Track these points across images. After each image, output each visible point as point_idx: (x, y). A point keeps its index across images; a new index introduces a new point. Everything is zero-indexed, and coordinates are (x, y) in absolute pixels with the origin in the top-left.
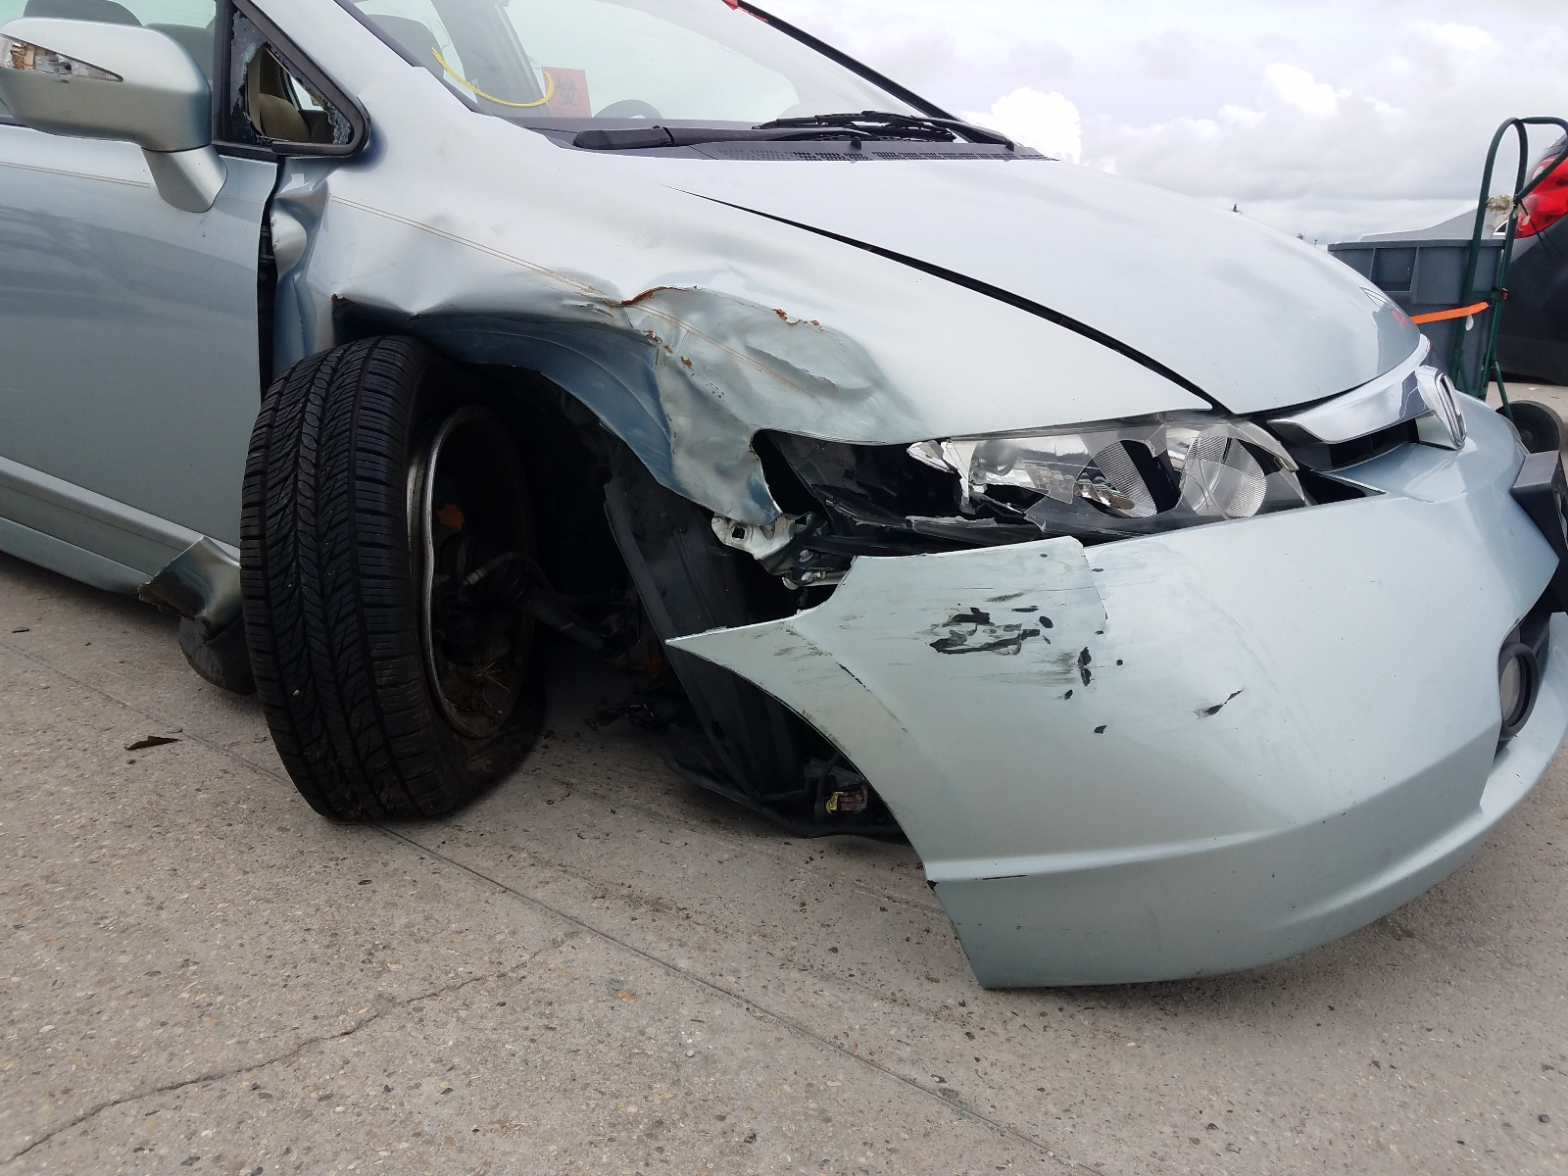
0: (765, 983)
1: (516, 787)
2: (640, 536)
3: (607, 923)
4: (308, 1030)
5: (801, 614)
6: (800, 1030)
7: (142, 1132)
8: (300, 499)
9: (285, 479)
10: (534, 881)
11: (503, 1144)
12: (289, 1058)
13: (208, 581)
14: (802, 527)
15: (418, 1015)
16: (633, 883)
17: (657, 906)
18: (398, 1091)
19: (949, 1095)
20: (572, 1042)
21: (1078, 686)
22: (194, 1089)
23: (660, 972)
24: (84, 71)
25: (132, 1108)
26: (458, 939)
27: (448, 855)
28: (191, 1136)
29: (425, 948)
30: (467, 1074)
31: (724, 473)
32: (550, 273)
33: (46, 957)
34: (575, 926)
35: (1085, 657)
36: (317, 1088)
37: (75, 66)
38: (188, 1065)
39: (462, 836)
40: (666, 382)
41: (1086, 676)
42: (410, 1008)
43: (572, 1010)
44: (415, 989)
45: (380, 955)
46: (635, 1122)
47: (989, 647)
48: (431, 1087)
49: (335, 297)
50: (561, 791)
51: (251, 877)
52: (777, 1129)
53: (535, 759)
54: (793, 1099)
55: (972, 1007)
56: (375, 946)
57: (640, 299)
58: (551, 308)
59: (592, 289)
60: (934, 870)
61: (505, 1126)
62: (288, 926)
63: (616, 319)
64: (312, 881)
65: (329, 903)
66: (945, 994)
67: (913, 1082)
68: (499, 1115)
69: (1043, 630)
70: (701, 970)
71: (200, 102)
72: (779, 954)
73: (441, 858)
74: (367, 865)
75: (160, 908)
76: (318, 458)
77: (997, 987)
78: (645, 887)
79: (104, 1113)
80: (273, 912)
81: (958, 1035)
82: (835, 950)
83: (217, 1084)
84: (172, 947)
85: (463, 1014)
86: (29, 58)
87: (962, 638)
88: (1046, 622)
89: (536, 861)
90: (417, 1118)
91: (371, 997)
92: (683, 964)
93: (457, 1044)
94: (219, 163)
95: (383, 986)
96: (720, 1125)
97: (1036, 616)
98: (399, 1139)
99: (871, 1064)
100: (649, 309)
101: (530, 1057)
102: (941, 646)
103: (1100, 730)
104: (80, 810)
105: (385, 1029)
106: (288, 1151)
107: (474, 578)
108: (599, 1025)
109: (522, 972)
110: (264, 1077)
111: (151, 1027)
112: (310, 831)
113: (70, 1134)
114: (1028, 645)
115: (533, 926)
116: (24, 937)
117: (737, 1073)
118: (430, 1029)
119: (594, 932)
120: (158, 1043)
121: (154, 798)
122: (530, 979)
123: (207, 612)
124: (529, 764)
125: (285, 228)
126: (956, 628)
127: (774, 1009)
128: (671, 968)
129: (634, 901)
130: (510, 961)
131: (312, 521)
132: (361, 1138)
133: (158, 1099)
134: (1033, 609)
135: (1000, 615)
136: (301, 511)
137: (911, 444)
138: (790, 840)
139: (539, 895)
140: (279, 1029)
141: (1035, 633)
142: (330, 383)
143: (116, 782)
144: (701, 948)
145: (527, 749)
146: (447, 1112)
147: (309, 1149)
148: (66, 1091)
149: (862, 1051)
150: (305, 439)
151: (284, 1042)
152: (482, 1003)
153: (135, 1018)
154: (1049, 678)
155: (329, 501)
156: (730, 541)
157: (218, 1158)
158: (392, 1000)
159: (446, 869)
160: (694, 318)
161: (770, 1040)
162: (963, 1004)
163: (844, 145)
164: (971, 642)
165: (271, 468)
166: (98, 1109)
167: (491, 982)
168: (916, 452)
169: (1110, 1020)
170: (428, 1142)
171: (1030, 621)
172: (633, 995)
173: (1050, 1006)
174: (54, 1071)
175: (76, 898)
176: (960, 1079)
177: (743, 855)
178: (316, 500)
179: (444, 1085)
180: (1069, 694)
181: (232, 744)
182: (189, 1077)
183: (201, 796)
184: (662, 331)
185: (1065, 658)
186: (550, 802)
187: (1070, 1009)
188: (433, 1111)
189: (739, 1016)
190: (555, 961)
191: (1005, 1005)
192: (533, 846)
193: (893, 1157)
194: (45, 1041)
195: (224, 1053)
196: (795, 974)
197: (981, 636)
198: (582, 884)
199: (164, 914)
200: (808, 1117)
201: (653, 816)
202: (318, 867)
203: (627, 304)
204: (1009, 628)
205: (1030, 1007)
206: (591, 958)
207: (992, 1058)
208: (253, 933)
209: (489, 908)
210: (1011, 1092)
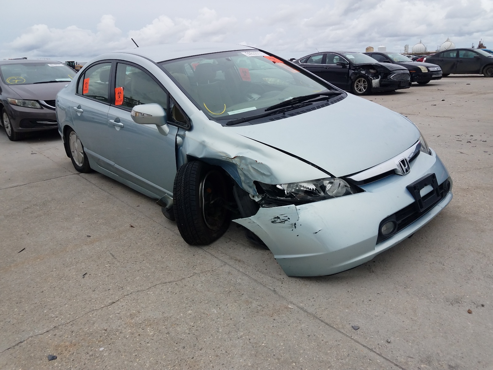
0: (253, 273)
1: (221, 239)
2: (239, 196)
3: (231, 263)
4: (183, 277)
5: (252, 216)
6: (256, 281)
7: (162, 288)
8: (182, 193)
9: (179, 190)
10: (221, 256)
11: (208, 293)
12: (181, 280)
13: (168, 202)
14: (263, 196)
15: (199, 276)
16: (237, 257)
17: (240, 261)
18: (195, 285)
19: (275, 291)
20: (221, 280)
21: (294, 229)
22: (168, 283)
23: (237, 271)
24: (146, 115)
25: (160, 285)
26: (207, 265)
27: (208, 251)
28: (168, 289)
29: (202, 266)
30: (205, 284)
31: (250, 187)
32: (220, 152)
33: (148, 265)
34: (226, 263)
35: (295, 224)
36: (184, 284)
37: (145, 115)
38: (167, 280)
39: (210, 248)
40: (240, 172)
41: (295, 227)
42: (198, 274)
43: (222, 276)
44: (199, 272)
45: (195, 267)
46: (227, 291)
47: (280, 222)
48: (199, 285)
49: (187, 154)
50: (229, 240)
51: (176, 254)
52: (247, 294)
53: (226, 234)
54: (251, 290)
55: (285, 279)
56: (194, 265)
57: (234, 158)
58: (220, 158)
59: (227, 156)
60: (276, 257)
61: (209, 291)
62: (182, 262)
63: (231, 161)
64: (186, 255)
65: (188, 258)
66: (281, 277)
67: (270, 289)
68: (208, 289)
69: (288, 220)
70: (243, 271)
71: (164, 117)
72: (257, 269)
73: (206, 252)
74: (195, 252)
75: (163, 258)
76: (184, 182)
77: (290, 276)
78: (238, 258)
79: (157, 285)
80: (179, 259)
81: (280, 283)
82: (266, 269)
83: (171, 283)
84: (165, 264)
85: (206, 276)
86: (138, 114)
87: (276, 221)
88: (289, 219)
89: (222, 253)
90: (197, 289)
91: (193, 273)
92: (241, 270)
93: (204, 280)
94: (168, 126)
95: (195, 271)
96: (239, 292)
97: (287, 218)
98: (194, 291)
99: (265, 286)
100: (236, 159)
101: (214, 282)
102: (272, 222)
103: (298, 236)
104: (151, 242)
105: (194, 277)
106: (180, 292)
107: (212, 202)
108: (225, 278)
109: (216, 270)
110: (177, 283)
111: (162, 275)
112: (186, 246)
113: (153, 288)
114: (286, 222)
115: (219, 263)
116: (144, 262)
117: (244, 286)
118: (201, 277)
119: (228, 265)
120: (163, 277)
121: (162, 240)
122: (217, 271)
123: (167, 207)
124: (224, 235)
125: (179, 139)
126: (275, 219)
127: (253, 278)
128: (239, 271)
129: (236, 260)
130: (214, 268)
131: (183, 197)
132: (189, 291)
133: (163, 284)
134: (287, 216)
135: (281, 217)
136: (182, 195)
137: (277, 185)
138: (266, 251)
139: (221, 258)
140: (180, 276)
141: (287, 220)
142: (186, 172)
143: (156, 237)
144: (244, 268)
145: (224, 232)
146: (201, 288)
147: (183, 292)
148: (152, 282)
149: (264, 284)
150: (182, 183)
151: (180, 278)
152: (209, 274)
153: (160, 274)
154: (290, 228)
155: (186, 194)
156: (252, 198)
157: (171, 292)
158: (196, 273)
159: (207, 253)
160: (243, 161)
161: (250, 282)
162: (283, 279)
163: (281, 114)
164: (277, 221)
165: (177, 188)
166: (156, 285)
167: (211, 271)
168: (278, 186)
169: (307, 282)
170: (198, 292)
171: (286, 218)
172: (232, 274)
173: (298, 280)
174: (150, 280)
175: (151, 256)
176: (277, 289)
177: (257, 253)
178: (184, 189)
179: (201, 285)
180: (293, 230)
181: (174, 230)
182: (167, 282)
183: (169, 240)
184: (238, 163)
185: (292, 224)
186: (226, 242)
187: (301, 280)
188: (199, 288)
189: (247, 278)
190: (221, 269)
191: (290, 279)
192: (222, 250)
193: (262, 298)
194: (149, 276)
195: (172, 279)
196: (258, 273)
197: (279, 221)
198: (228, 257)
199: (164, 259)
200: (252, 292)
201: (244, 245)
202: (187, 252)
203: (232, 159)
204: (283, 219)
205: (294, 279)
206: (227, 268)
207: (284, 287)
208: (176, 263)
209: (212, 260)
210: (284, 291)
